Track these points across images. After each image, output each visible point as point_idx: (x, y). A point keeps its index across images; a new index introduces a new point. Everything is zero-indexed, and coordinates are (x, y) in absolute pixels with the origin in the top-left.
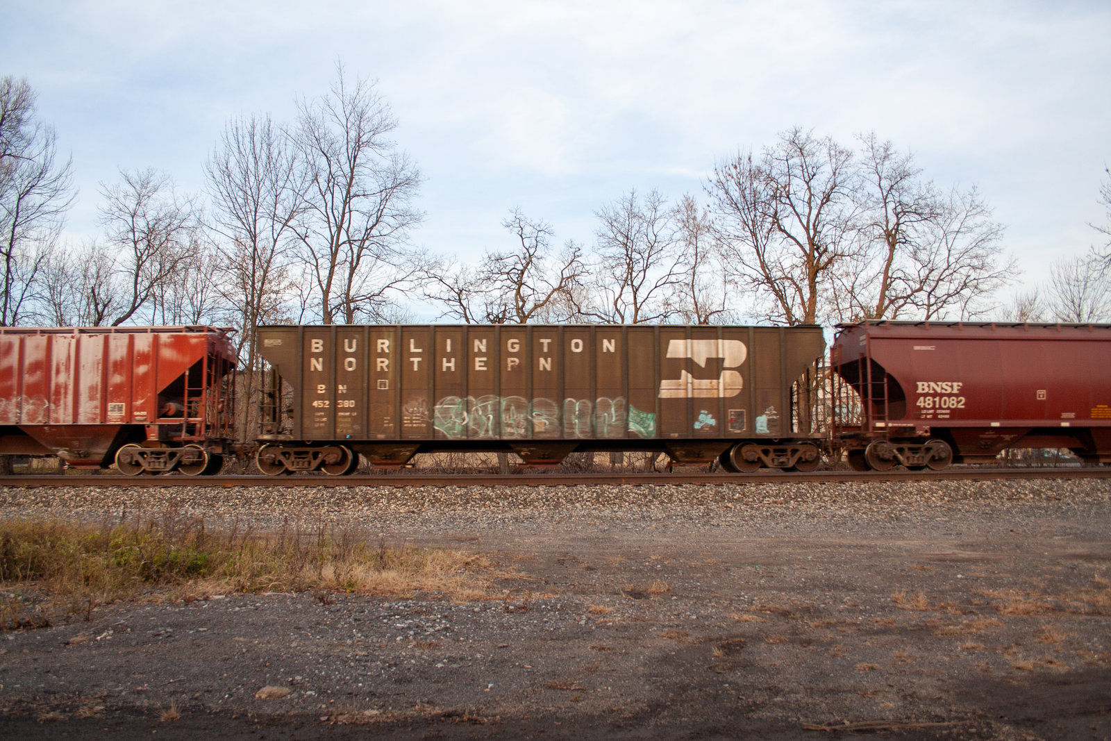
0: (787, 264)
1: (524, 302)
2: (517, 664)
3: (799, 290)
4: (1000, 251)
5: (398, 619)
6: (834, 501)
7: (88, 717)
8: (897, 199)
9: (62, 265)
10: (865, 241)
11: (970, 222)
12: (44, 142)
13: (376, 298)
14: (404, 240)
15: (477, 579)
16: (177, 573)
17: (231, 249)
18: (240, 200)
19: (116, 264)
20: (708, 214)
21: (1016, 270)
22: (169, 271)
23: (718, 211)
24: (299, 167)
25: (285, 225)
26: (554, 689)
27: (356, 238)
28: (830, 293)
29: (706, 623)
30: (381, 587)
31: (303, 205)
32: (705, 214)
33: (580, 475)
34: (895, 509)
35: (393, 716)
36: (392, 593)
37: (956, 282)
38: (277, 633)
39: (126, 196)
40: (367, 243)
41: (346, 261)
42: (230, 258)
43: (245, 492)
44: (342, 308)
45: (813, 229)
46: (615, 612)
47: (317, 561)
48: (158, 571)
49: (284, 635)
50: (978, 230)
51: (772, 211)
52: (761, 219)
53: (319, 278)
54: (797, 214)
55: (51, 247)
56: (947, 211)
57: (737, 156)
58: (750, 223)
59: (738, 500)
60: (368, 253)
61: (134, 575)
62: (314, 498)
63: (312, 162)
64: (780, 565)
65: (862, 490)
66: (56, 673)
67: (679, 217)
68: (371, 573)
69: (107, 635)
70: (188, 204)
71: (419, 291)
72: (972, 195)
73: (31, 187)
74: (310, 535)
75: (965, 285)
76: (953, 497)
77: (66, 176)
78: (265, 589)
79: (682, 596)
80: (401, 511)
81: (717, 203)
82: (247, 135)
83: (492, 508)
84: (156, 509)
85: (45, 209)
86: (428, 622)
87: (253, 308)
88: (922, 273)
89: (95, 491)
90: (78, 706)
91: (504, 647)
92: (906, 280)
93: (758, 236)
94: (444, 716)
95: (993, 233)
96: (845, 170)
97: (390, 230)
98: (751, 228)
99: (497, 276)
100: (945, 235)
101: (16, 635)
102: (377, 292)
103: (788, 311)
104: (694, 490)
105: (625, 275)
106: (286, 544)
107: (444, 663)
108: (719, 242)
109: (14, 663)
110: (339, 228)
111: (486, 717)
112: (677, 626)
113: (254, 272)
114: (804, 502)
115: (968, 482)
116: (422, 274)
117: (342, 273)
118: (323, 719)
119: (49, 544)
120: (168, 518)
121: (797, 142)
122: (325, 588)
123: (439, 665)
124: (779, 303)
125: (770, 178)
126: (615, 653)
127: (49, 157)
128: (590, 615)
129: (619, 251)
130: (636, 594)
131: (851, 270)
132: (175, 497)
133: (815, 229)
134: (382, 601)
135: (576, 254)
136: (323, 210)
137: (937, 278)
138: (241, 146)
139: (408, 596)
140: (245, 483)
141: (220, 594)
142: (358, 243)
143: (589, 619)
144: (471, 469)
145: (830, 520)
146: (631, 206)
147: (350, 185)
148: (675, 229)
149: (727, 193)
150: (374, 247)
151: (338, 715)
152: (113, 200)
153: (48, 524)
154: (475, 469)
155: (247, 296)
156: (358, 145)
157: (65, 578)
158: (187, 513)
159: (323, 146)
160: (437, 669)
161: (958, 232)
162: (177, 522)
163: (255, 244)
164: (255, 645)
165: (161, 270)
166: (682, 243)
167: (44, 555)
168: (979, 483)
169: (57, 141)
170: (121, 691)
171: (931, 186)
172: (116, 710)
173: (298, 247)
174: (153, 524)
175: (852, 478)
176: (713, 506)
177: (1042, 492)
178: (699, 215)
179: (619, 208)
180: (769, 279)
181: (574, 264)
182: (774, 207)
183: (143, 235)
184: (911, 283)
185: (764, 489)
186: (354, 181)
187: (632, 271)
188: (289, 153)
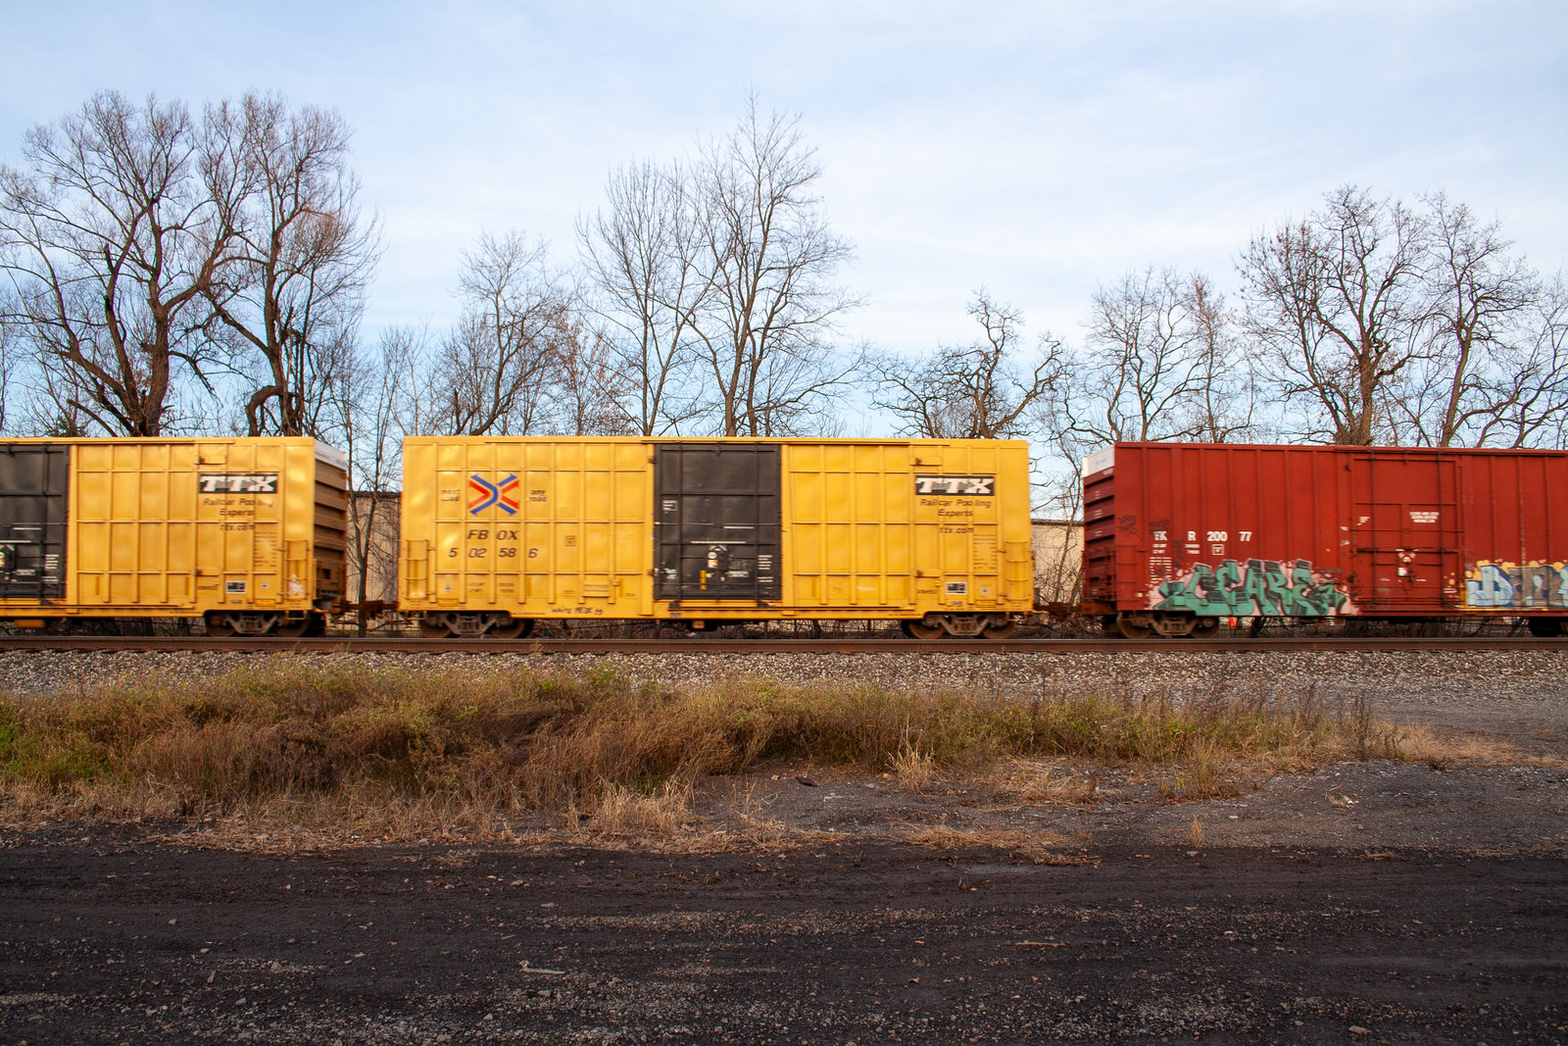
171: (1524, 263)
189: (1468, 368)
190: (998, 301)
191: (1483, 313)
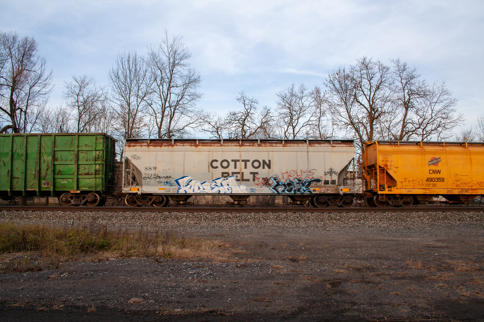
0: (360, 116)
1: (245, 133)
2: (241, 290)
3: (365, 128)
4: (455, 111)
5: (190, 270)
6: (381, 220)
7: (57, 310)
8: (409, 88)
9: (48, 116)
10: (395, 107)
11: (441, 98)
12: (41, 64)
13: (181, 131)
14: (193, 106)
15: (224, 253)
16: (95, 249)
17: (119, 109)
18: (123, 89)
19: (70, 116)
20: (326, 95)
21: (462, 119)
22: (93, 119)
23: (330, 94)
24: (148, 75)
25: (142, 99)
26: (257, 301)
27: (173, 105)
28: (379, 129)
29: (324, 273)
30: (182, 256)
31: (150, 91)
32: (324, 95)
33: (269, 208)
34: (407, 224)
35: (187, 312)
36: (187, 258)
37: (435, 124)
38: (137, 275)
39: (75, 87)
40: (177, 107)
41: (168, 115)
42: (118, 114)
43: (125, 214)
44: (166, 135)
45: (371, 101)
46: (284, 268)
47: (155, 244)
48: (87, 247)
49: (140, 276)
50: (445, 102)
51: (354, 93)
52: (349, 97)
53: (157, 122)
54: (365, 95)
55: (43, 108)
56: (431, 93)
57: (338, 69)
58: (344, 99)
59: (338, 220)
60: (178, 111)
61: (77, 249)
62: (154, 217)
63: (154, 72)
64: (356, 248)
65: (393, 216)
66: (44, 290)
67: (313, 96)
68: (178, 250)
69: (65, 274)
70: (101, 91)
71: (200, 128)
72: (442, 86)
73: (35, 83)
74: (152, 233)
75: (439, 126)
76: (433, 219)
77: (50, 79)
78: (133, 256)
79: (313, 261)
80: (192, 223)
81: (330, 90)
82: (127, 61)
83: (231, 222)
84: (86, 221)
85: (41, 92)
86: (202, 271)
87: (128, 135)
88: (420, 120)
89: (61, 213)
90: (53, 305)
91: (236, 282)
92: (413, 123)
93: (348, 104)
94: (209, 312)
95: (452, 102)
96: (386, 75)
97: (187, 101)
98: (345, 101)
99: (234, 121)
100: (430, 104)
101: (28, 274)
102: (181, 128)
103: (361, 137)
104: (319, 215)
105: (289, 121)
106: (142, 236)
107: (209, 289)
108: (330, 107)
109: (26, 286)
110: (166, 101)
111: (227, 313)
112: (311, 274)
113: (129, 119)
114: (367, 220)
115: (440, 213)
116: (201, 120)
117: (166, 120)
118: (157, 312)
119: (41, 235)
120: (92, 225)
121: (365, 63)
122: (158, 256)
123: (207, 290)
124: (357, 134)
125: (353, 79)
126: (284, 286)
127: (43, 70)
128: (273, 269)
129: (286, 111)
130: (293, 260)
131: (388, 119)
132: (95, 216)
133: (373, 101)
134: (183, 262)
135: (268, 112)
136: (159, 93)
137: (426, 123)
138: (124, 65)
139: (194, 260)
140: (125, 210)
141: (113, 258)
142: (174, 107)
143: (273, 271)
144: (222, 205)
145: (379, 229)
146: (292, 91)
147: (170, 82)
148: (311, 101)
149: (334, 85)
150: (180, 109)
151: (163, 311)
152: (69, 89)
153: (41, 227)
154: (224, 205)
155: (126, 130)
156: (174, 65)
157: (48, 250)
158: (100, 223)
159: (159, 65)
160: (207, 292)
161: (436, 102)
162: (95, 227)
163: (129, 108)
164: (128, 280)
165: (89, 118)
166: (314, 107)
167: (39, 240)
168: (445, 213)
169: (46, 64)
170: (71, 299)
171: (424, 82)
172: (69, 307)
173: (148, 109)
174: (85, 227)
175: (389, 210)
176: (327, 222)
177: (473, 217)
178: (322, 95)
179: (287, 92)
180: (352, 123)
181: (267, 116)
182: (355, 91)
183: (82, 104)
184: (415, 125)
185: (350, 215)
186: (172, 80)
187: (292, 119)
188: (144, 68)
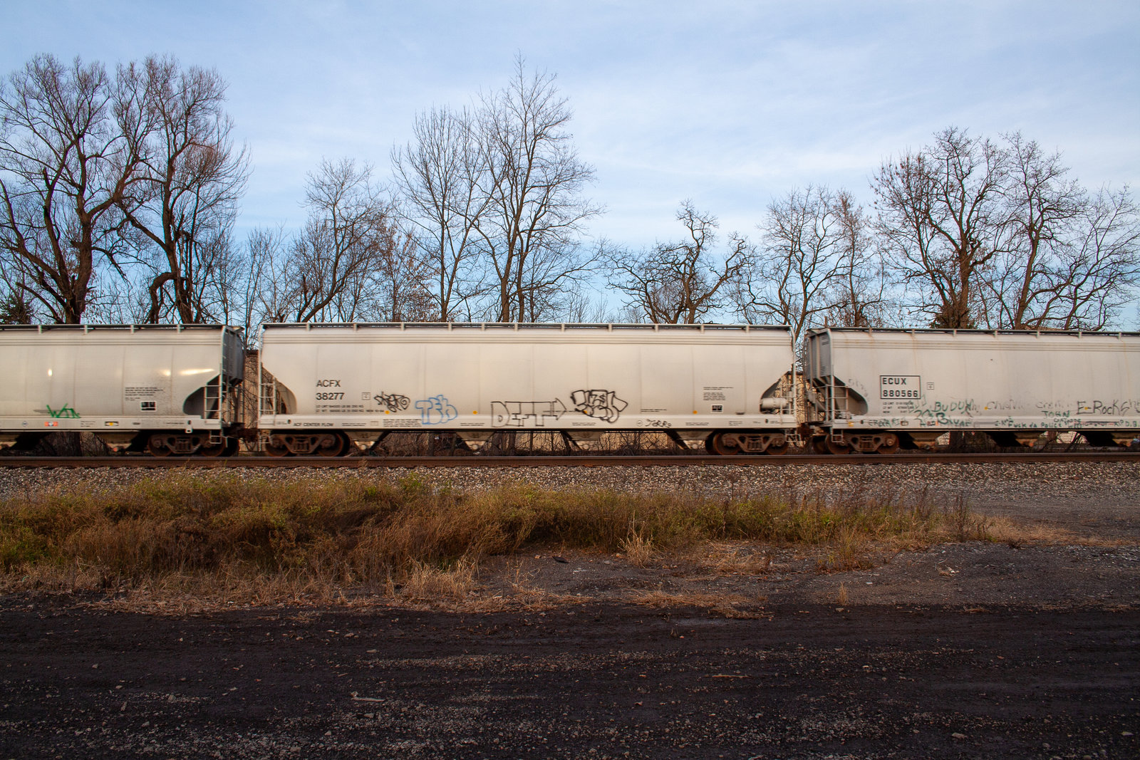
11: (1120, 220)
72: (1122, 194)
171: (1077, 184)
189: (1037, 260)
190: (700, 209)
191: (1048, 220)
